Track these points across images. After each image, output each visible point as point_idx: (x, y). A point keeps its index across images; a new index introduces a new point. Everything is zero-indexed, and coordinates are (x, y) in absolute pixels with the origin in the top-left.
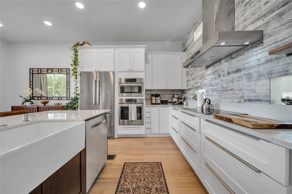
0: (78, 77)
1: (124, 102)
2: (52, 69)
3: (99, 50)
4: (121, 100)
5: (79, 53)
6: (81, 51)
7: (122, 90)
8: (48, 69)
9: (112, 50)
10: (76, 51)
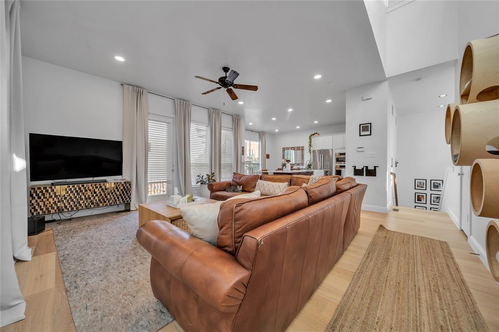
0: (312, 153)
1: (339, 167)
2: (294, 148)
3: (324, 137)
4: (336, 166)
5: (312, 139)
6: (314, 139)
7: (338, 160)
8: (292, 148)
9: (331, 137)
10: (310, 139)
